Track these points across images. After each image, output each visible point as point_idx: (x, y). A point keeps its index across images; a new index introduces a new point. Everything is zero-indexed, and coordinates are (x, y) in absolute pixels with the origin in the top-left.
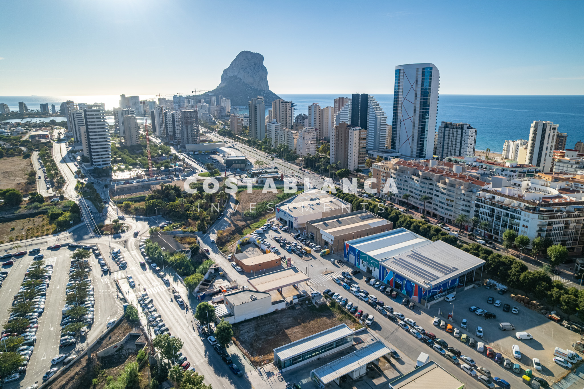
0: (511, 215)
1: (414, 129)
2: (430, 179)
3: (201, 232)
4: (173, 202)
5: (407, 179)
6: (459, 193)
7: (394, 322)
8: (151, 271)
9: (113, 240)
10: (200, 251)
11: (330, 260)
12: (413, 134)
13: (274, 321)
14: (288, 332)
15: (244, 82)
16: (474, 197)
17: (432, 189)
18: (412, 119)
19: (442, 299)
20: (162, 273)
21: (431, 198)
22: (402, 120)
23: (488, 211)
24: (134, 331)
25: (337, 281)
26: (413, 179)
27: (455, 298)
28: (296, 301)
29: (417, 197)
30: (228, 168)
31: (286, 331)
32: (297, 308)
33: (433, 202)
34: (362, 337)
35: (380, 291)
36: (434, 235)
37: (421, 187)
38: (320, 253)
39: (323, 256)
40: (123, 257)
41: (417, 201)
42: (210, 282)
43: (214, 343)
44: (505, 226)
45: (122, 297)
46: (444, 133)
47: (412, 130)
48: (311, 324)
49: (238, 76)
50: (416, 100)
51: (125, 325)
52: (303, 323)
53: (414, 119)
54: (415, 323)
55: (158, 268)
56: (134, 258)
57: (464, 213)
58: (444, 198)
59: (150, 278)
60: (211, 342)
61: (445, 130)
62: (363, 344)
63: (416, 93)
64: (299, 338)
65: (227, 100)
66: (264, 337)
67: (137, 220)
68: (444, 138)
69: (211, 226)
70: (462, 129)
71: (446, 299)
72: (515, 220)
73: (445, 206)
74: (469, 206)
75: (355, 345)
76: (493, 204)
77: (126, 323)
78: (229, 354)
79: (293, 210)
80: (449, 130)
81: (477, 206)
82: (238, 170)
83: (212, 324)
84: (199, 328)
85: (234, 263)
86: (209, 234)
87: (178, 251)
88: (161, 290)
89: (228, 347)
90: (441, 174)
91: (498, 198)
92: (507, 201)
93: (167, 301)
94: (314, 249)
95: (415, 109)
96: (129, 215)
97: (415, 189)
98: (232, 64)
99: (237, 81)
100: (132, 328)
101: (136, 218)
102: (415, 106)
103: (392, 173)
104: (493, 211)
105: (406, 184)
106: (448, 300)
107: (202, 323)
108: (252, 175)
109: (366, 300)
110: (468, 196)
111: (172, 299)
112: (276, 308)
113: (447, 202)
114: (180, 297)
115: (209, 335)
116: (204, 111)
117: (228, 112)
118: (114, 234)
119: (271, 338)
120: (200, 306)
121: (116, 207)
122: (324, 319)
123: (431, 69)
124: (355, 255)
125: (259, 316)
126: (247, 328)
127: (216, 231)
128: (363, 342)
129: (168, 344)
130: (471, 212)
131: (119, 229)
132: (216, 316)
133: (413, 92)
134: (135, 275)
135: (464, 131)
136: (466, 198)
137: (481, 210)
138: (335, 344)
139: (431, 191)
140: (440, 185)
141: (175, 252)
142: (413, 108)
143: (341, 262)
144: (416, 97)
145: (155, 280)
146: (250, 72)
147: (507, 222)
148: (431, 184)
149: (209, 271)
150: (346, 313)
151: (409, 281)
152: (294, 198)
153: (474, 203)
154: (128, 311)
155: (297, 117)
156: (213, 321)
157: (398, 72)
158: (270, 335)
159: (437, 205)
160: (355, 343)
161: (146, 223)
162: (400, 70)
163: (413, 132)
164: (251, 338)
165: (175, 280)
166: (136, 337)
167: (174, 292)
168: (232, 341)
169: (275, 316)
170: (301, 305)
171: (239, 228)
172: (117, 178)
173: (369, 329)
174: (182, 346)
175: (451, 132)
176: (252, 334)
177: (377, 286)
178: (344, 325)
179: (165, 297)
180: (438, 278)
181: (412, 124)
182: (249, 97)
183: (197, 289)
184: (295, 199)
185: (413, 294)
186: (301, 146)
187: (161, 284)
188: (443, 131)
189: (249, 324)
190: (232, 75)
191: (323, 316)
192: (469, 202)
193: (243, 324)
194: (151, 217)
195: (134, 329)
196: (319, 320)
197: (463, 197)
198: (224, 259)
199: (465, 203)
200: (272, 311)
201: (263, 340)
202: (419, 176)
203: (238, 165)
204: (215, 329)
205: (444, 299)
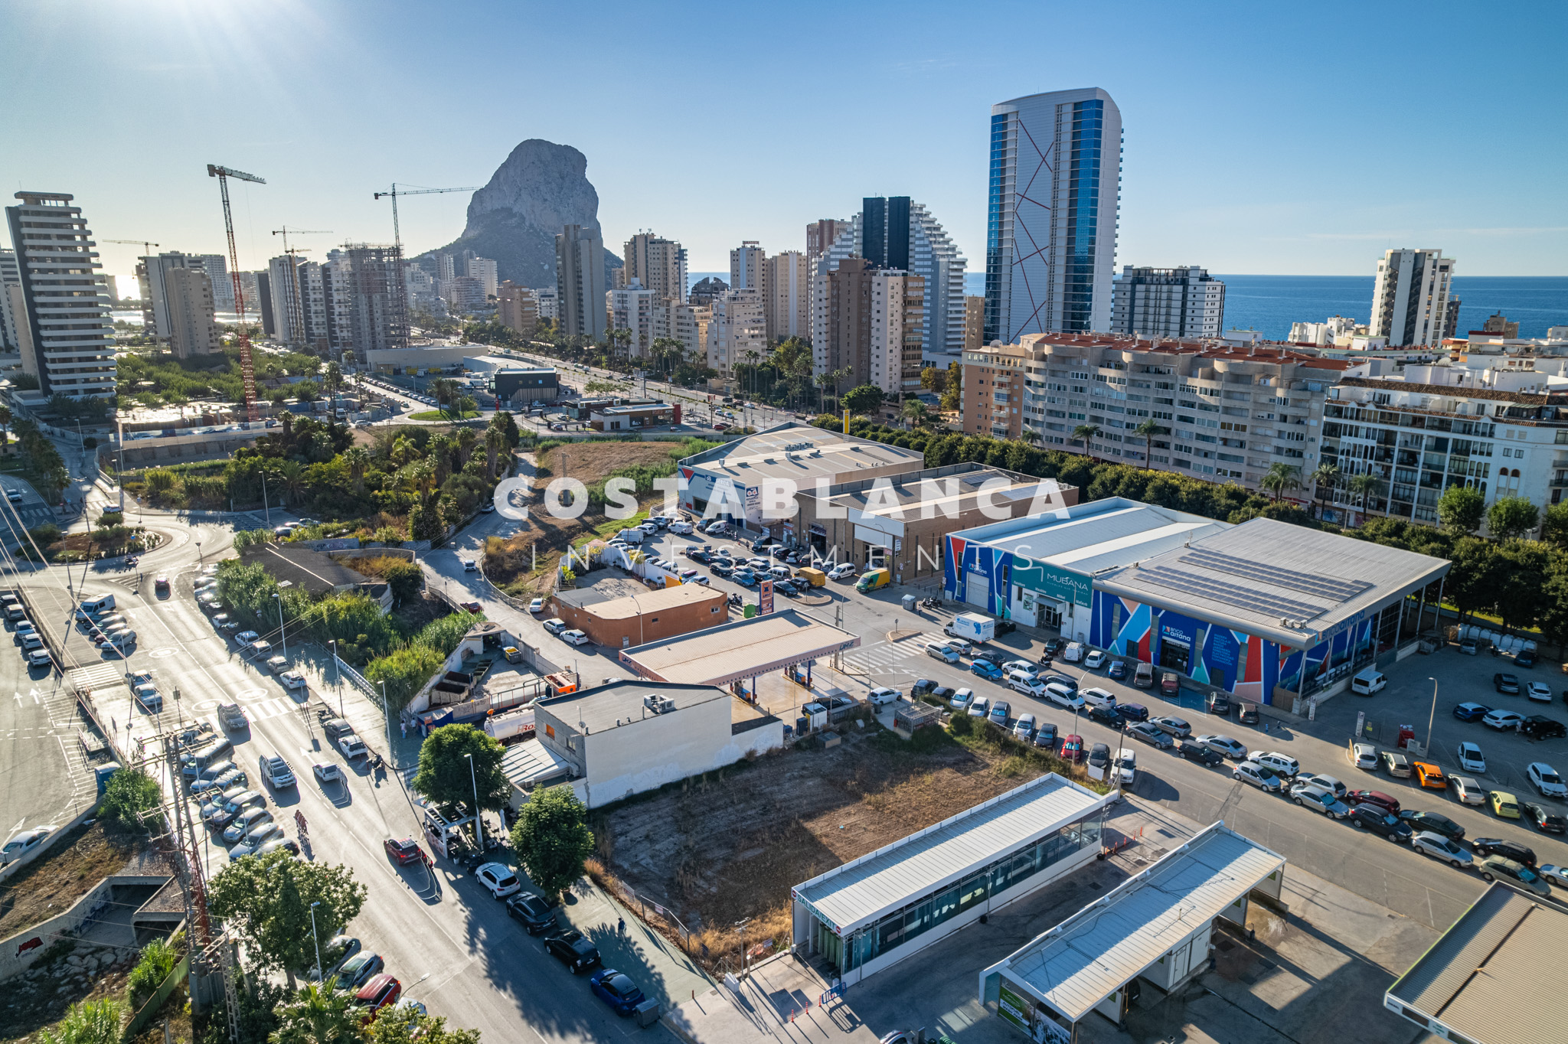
0: (1456, 441)
1: (1051, 282)
2: (1158, 372)
3: (427, 544)
4: (325, 461)
5: (1082, 383)
6: (1264, 399)
7: (1214, 767)
8: (237, 656)
9: (95, 575)
10: (425, 594)
11: (899, 602)
12: (1050, 300)
13: (749, 793)
14: (818, 827)
15: (531, 226)
16: (1316, 406)
17: (1170, 402)
18: (1046, 253)
19: (1339, 686)
20: (278, 659)
21: (1168, 431)
22: (1016, 259)
23: (1372, 443)
24: (134, 869)
25: (950, 657)
26: (1102, 378)
27: (1383, 683)
28: (820, 719)
29: (1118, 431)
30: (505, 399)
31: (809, 825)
32: (828, 744)
33: (1173, 441)
34: (1122, 824)
35: (1113, 677)
36: (1230, 508)
37: (1131, 397)
38: (858, 583)
39: (871, 589)
40: (124, 620)
41: (1117, 445)
42: (468, 680)
43: (508, 889)
44: (1434, 480)
45: (94, 744)
46: (1133, 299)
47: (1045, 288)
48: (899, 795)
49: (515, 210)
50: (1055, 198)
51: (95, 847)
52: (870, 792)
53: (1052, 254)
54: (1295, 764)
55: (260, 644)
56: (168, 623)
57: (1284, 460)
58: (1211, 424)
59: (226, 679)
60: (495, 887)
61: (1133, 292)
62: (1137, 849)
63: (1056, 179)
64: (868, 849)
65: (486, 262)
66: (720, 853)
67: (194, 520)
68: (1132, 313)
69: (459, 529)
70: (1184, 283)
71: (1356, 688)
72: (1472, 457)
73: (1218, 448)
74: (1300, 437)
75: (1111, 854)
76: (1392, 418)
77: (99, 839)
78: (581, 928)
79: (739, 470)
80: (1147, 291)
81: (1332, 430)
82: (536, 404)
83: (493, 818)
84: (436, 833)
85: (558, 621)
86: (456, 548)
87: (342, 588)
88: (273, 713)
89: (571, 900)
90: (1195, 353)
91: (1399, 398)
92: (1435, 400)
93: (297, 748)
94: (831, 573)
95: (1054, 227)
96: (168, 508)
97: (1111, 408)
98: (496, 176)
99: (513, 221)
100: (126, 856)
101: (188, 516)
102: (1054, 217)
103: (1029, 370)
104: (1388, 438)
105: (1078, 397)
106: (1365, 690)
107: (449, 814)
108: (581, 412)
109: (1076, 705)
110: (1297, 403)
111: (315, 743)
112: (747, 748)
113: (1223, 434)
114: (351, 732)
115: (480, 861)
116: (420, 288)
117: (491, 297)
118: (99, 558)
119: (749, 854)
120: (438, 740)
121: (117, 489)
122: (946, 774)
123: (1100, 103)
124: (989, 576)
125: (686, 780)
126: (640, 824)
127: (478, 543)
128: (1131, 844)
129: (286, 896)
130: (1306, 455)
131: (122, 544)
132: (506, 781)
133: (1046, 175)
134: (165, 673)
135: (1190, 289)
136: (1289, 411)
137: (1346, 441)
138: (1039, 852)
139: (1166, 409)
140: (1198, 383)
141: (329, 591)
142: (1049, 223)
143: (937, 604)
144: (1056, 188)
145: (249, 683)
146: (548, 197)
147: (1442, 468)
148: (1166, 386)
149: (463, 645)
150: (1022, 751)
151: (1221, 629)
152: (734, 446)
153: (1316, 424)
154: (115, 788)
155: (695, 288)
156: (494, 805)
157: (999, 123)
158: (744, 843)
159: (1188, 450)
160: (1104, 850)
161: (229, 527)
162: (1004, 116)
163: (1051, 292)
164: (667, 860)
165: (331, 678)
166: (144, 891)
167: (325, 714)
168: (587, 878)
169: (747, 775)
170: (841, 732)
171: (560, 533)
172: (133, 422)
173: (1132, 799)
174: (357, 902)
175: (1152, 295)
176: (666, 845)
177: (1096, 664)
178: (1052, 779)
179: (287, 734)
180: (1325, 612)
181: (1046, 269)
182: (546, 267)
183: (418, 702)
184: (737, 449)
185: (1241, 674)
186: (722, 344)
187: (271, 695)
188: (1128, 294)
189: (646, 811)
190: (497, 206)
191: (941, 765)
192: (1299, 421)
193: (621, 812)
194: (248, 513)
195: (135, 861)
196: (928, 779)
197: (1280, 410)
198: (516, 612)
199: (1288, 427)
200: (734, 760)
201: (719, 866)
202: (1120, 366)
203: (536, 392)
204: (505, 836)
205: (1349, 688)
